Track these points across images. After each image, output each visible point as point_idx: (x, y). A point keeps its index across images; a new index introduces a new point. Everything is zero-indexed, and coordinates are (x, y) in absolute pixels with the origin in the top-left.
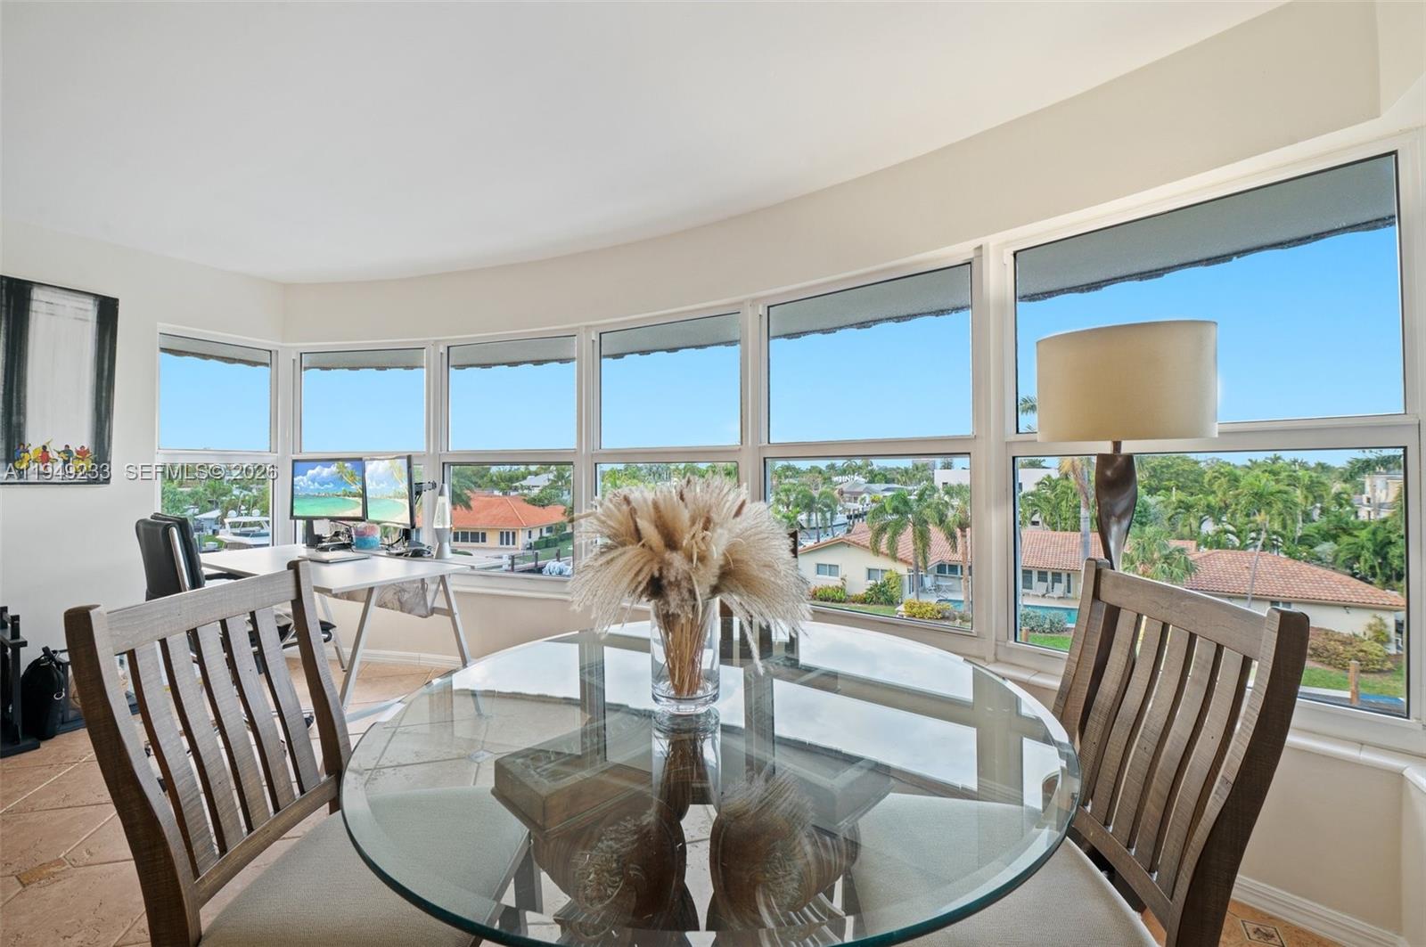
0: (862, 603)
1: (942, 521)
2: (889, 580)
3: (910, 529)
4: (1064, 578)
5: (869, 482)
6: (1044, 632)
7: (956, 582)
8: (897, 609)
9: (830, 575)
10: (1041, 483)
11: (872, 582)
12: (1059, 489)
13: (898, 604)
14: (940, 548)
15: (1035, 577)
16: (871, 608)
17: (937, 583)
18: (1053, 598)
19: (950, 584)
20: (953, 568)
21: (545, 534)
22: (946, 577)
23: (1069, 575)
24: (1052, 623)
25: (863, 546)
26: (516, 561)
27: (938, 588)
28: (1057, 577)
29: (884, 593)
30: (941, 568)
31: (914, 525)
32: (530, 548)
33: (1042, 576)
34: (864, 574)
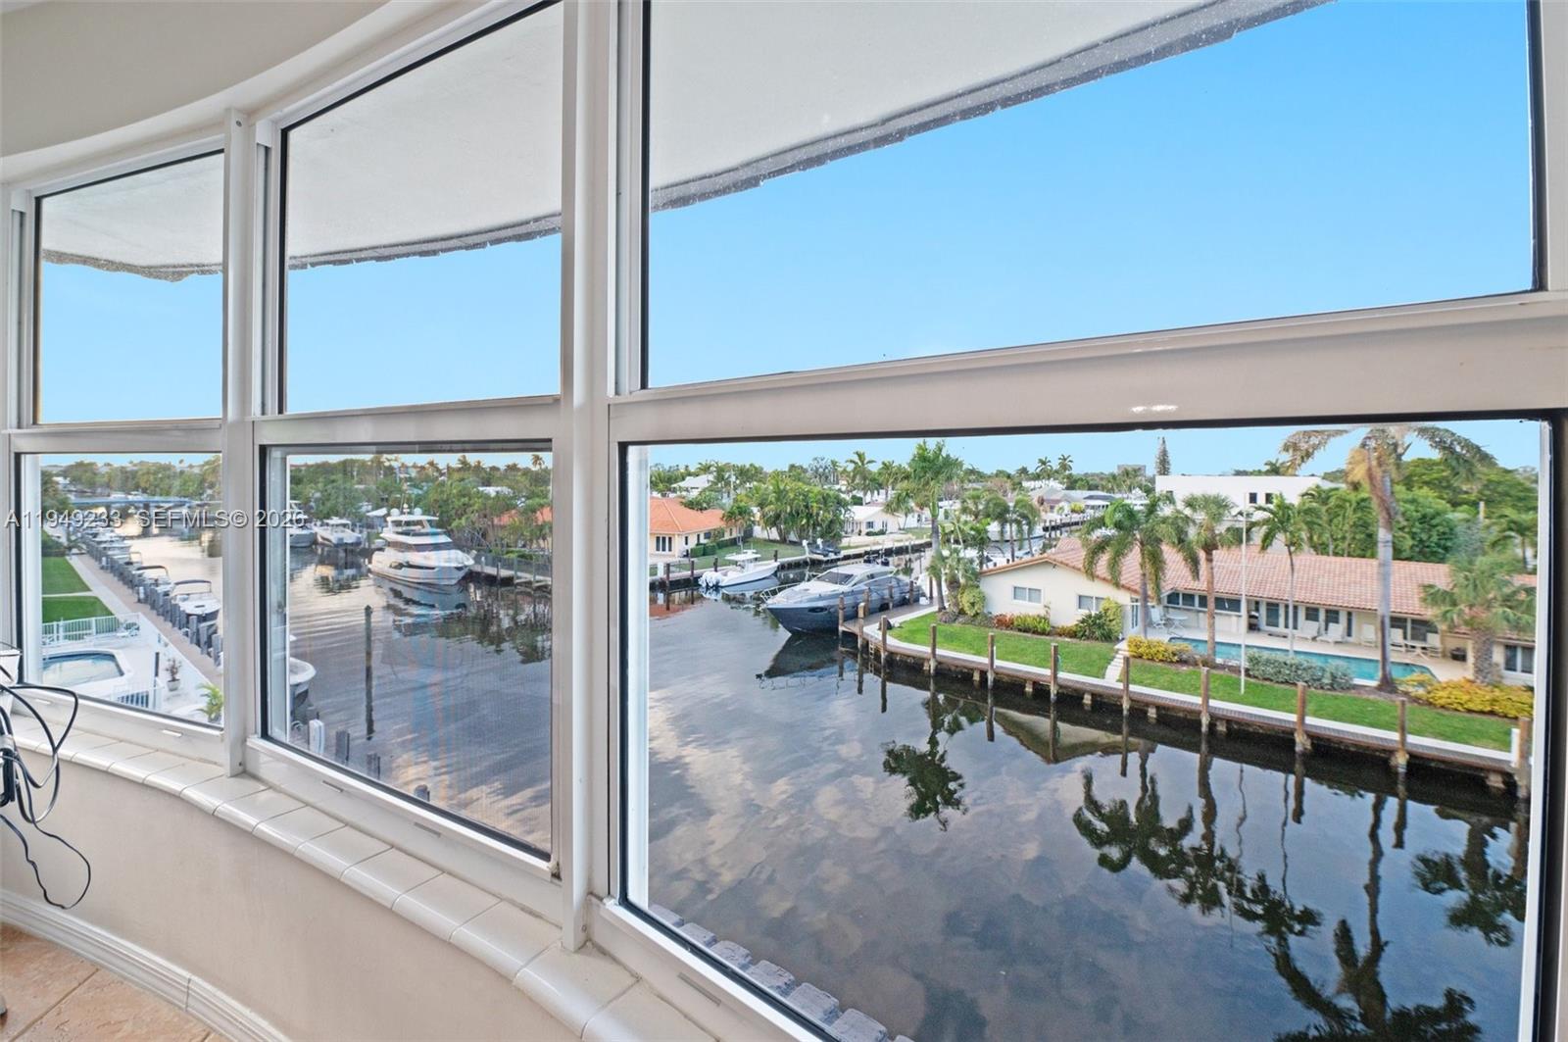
0: (1071, 637)
1: (1181, 541)
2: (1106, 610)
3: (1137, 549)
4: (1343, 618)
5: (1068, 488)
6: (1322, 688)
7: (1193, 615)
8: (1117, 647)
9: (1030, 600)
10: (1307, 494)
11: (1084, 612)
12: (1332, 502)
13: (1118, 640)
14: (1176, 573)
15: (1302, 614)
16: (1084, 644)
17: (1168, 616)
18: (1328, 642)
19: (1185, 618)
20: (1189, 598)
21: (703, 541)
22: (1179, 609)
23: (1350, 614)
24: (1334, 677)
25: (1074, 567)
26: (672, 569)
27: (1168, 623)
28: (1332, 615)
29: (1100, 626)
30: (1173, 598)
31: (1142, 543)
32: (687, 556)
33: (1312, 613)
34: (1075, 601)
